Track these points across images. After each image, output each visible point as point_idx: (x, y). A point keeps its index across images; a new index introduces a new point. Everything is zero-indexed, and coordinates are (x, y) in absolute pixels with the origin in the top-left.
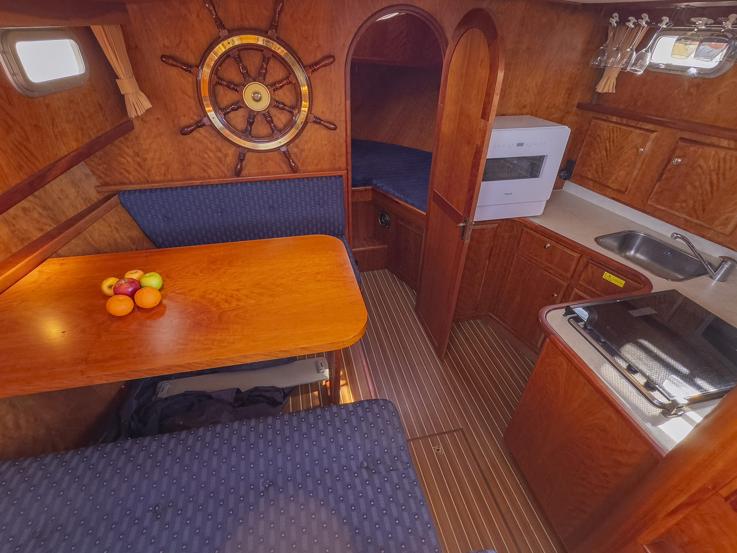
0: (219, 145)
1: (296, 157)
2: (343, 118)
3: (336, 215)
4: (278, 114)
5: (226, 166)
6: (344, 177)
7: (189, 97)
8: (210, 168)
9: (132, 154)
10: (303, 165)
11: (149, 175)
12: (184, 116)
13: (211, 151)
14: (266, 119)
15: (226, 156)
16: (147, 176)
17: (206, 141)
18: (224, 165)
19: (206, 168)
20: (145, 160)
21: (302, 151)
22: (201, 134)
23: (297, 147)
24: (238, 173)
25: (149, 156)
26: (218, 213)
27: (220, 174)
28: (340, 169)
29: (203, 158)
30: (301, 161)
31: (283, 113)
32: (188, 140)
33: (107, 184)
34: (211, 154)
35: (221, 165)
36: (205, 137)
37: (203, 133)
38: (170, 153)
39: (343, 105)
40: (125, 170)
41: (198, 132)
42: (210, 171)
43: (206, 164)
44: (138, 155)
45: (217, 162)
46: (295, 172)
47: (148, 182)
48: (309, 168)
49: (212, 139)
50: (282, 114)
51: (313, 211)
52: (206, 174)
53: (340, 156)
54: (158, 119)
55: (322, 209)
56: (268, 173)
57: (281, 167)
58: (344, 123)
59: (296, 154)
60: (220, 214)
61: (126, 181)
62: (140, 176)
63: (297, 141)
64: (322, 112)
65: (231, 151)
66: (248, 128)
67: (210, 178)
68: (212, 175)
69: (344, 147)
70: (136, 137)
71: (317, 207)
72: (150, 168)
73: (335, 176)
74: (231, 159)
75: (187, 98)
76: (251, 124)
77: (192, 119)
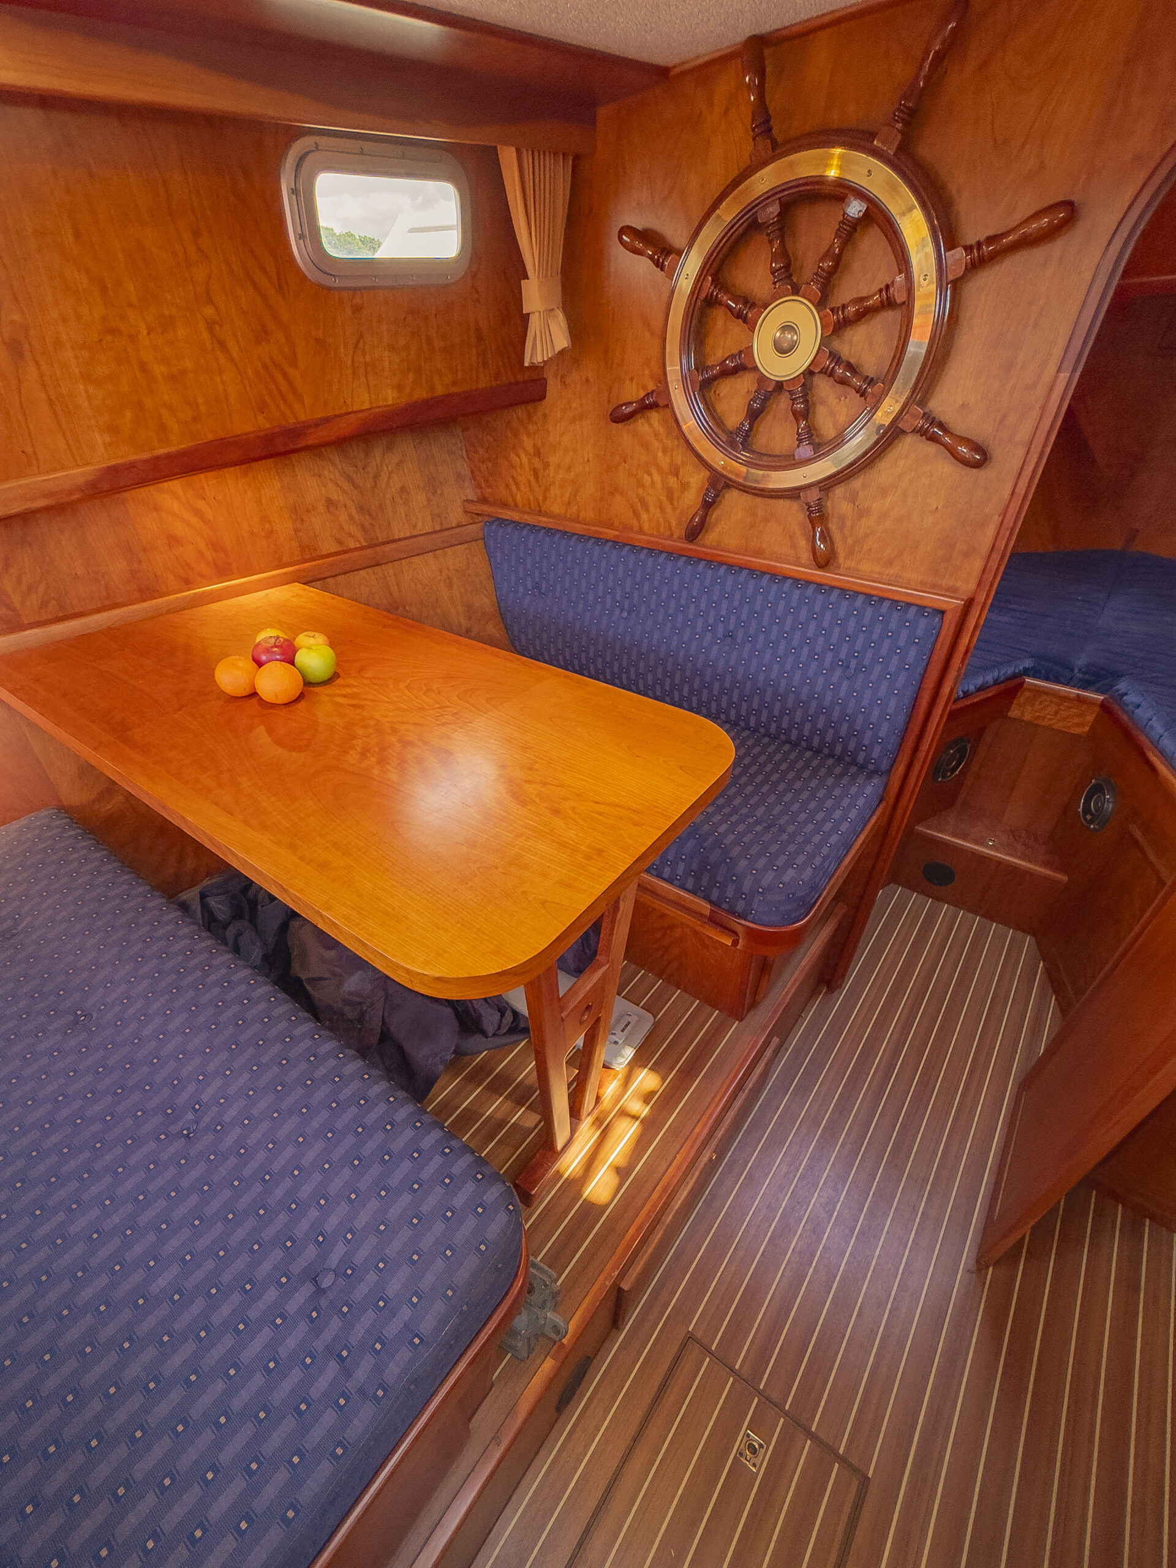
0: (678, 460)
1: (841, 528)
2: (1024, 433)
3: (876, 712)
4: (832, 400)
5: (678, 511)
6: (948, 617)
7: (652, 334)
8: (647, 510)
9: (530, 449)
10: (851, 553)
11: (545, 499)
12: (632, 379)
13: (660, 469)
14: (793, 404)
15: (685, 487)
16: (541, 498)
17: (656, 444)
18: (674, 509)
19: (640, 509)
20: (546, 465)
21: (863, 513)
22: (651, 426)
23: (853, 499)
24: (694, 532)
25: (553, 460)
26: (622, 610)
27: (662, 530)
28: (952, 591)
29: (640, 484)
30: (850, 541)
31: (846, 398)
32: (624, 434)
33: (484, 500)
34: (657, 478)
35: (669, 508)
36: (656, 435)
37: (656, 424)
38: (588, 460)
39: (1041, 390)
40: (513, 478)
41: (648, 420)
42: (645, 516)
43: (642, 500)
44: (538, 453)
45: (664, 498)
46: (821, 566)
47: (540, 513)
48: (865, 567)
49: (669, 443)
50: (843, 399)
51: (821, 681)
52: (635, 522)
53: (966, 555)
54: (587, 380)
55: (845, 686)
56: (759, 553)
57: (794, 546)
58: (1020, 452)
59: (842, 519)
60: (625, 615)
61: (510, 501)
62: (531, 498)
63: (857, 483)
64: (963, 406)
65: (697, 479)
66: (743, 425)
67: (641, 531)
68: (646, 527)
69: (991, 531)
70: (545, 416)
71: (838, 673)
72: (550, 485)
73: (921, 608)
74: (691, 499)
75: (647, 335)
76: (754, 415)
77: (644, 387)
